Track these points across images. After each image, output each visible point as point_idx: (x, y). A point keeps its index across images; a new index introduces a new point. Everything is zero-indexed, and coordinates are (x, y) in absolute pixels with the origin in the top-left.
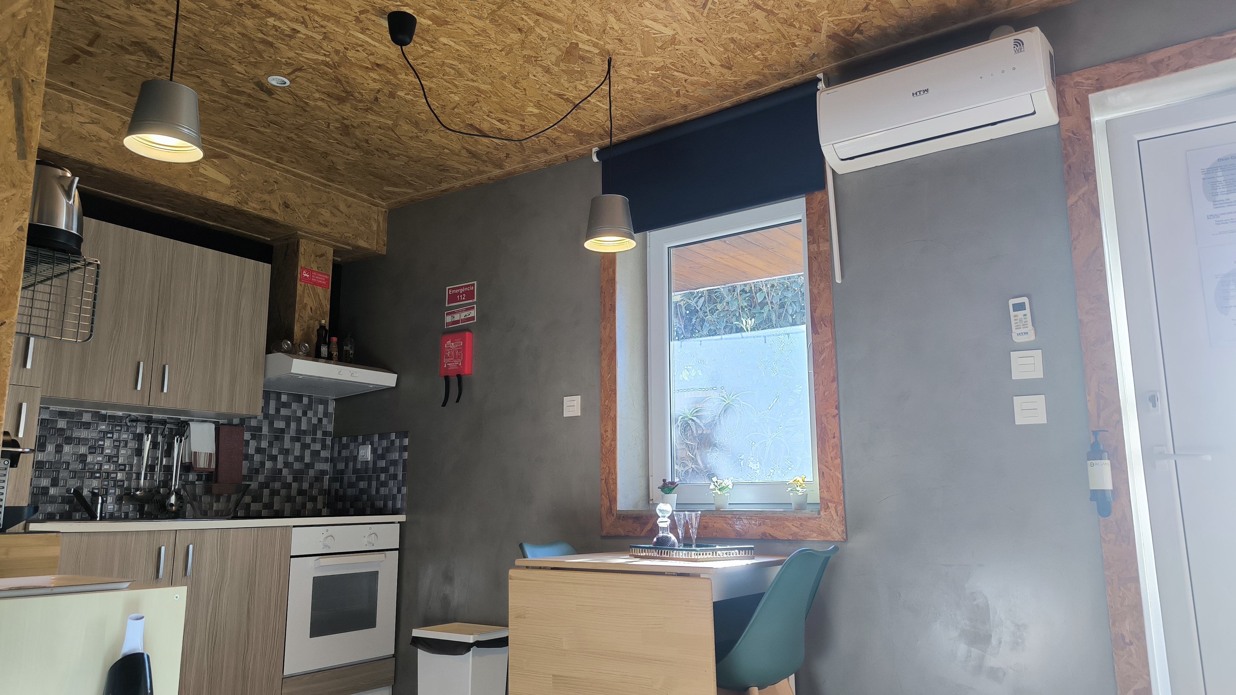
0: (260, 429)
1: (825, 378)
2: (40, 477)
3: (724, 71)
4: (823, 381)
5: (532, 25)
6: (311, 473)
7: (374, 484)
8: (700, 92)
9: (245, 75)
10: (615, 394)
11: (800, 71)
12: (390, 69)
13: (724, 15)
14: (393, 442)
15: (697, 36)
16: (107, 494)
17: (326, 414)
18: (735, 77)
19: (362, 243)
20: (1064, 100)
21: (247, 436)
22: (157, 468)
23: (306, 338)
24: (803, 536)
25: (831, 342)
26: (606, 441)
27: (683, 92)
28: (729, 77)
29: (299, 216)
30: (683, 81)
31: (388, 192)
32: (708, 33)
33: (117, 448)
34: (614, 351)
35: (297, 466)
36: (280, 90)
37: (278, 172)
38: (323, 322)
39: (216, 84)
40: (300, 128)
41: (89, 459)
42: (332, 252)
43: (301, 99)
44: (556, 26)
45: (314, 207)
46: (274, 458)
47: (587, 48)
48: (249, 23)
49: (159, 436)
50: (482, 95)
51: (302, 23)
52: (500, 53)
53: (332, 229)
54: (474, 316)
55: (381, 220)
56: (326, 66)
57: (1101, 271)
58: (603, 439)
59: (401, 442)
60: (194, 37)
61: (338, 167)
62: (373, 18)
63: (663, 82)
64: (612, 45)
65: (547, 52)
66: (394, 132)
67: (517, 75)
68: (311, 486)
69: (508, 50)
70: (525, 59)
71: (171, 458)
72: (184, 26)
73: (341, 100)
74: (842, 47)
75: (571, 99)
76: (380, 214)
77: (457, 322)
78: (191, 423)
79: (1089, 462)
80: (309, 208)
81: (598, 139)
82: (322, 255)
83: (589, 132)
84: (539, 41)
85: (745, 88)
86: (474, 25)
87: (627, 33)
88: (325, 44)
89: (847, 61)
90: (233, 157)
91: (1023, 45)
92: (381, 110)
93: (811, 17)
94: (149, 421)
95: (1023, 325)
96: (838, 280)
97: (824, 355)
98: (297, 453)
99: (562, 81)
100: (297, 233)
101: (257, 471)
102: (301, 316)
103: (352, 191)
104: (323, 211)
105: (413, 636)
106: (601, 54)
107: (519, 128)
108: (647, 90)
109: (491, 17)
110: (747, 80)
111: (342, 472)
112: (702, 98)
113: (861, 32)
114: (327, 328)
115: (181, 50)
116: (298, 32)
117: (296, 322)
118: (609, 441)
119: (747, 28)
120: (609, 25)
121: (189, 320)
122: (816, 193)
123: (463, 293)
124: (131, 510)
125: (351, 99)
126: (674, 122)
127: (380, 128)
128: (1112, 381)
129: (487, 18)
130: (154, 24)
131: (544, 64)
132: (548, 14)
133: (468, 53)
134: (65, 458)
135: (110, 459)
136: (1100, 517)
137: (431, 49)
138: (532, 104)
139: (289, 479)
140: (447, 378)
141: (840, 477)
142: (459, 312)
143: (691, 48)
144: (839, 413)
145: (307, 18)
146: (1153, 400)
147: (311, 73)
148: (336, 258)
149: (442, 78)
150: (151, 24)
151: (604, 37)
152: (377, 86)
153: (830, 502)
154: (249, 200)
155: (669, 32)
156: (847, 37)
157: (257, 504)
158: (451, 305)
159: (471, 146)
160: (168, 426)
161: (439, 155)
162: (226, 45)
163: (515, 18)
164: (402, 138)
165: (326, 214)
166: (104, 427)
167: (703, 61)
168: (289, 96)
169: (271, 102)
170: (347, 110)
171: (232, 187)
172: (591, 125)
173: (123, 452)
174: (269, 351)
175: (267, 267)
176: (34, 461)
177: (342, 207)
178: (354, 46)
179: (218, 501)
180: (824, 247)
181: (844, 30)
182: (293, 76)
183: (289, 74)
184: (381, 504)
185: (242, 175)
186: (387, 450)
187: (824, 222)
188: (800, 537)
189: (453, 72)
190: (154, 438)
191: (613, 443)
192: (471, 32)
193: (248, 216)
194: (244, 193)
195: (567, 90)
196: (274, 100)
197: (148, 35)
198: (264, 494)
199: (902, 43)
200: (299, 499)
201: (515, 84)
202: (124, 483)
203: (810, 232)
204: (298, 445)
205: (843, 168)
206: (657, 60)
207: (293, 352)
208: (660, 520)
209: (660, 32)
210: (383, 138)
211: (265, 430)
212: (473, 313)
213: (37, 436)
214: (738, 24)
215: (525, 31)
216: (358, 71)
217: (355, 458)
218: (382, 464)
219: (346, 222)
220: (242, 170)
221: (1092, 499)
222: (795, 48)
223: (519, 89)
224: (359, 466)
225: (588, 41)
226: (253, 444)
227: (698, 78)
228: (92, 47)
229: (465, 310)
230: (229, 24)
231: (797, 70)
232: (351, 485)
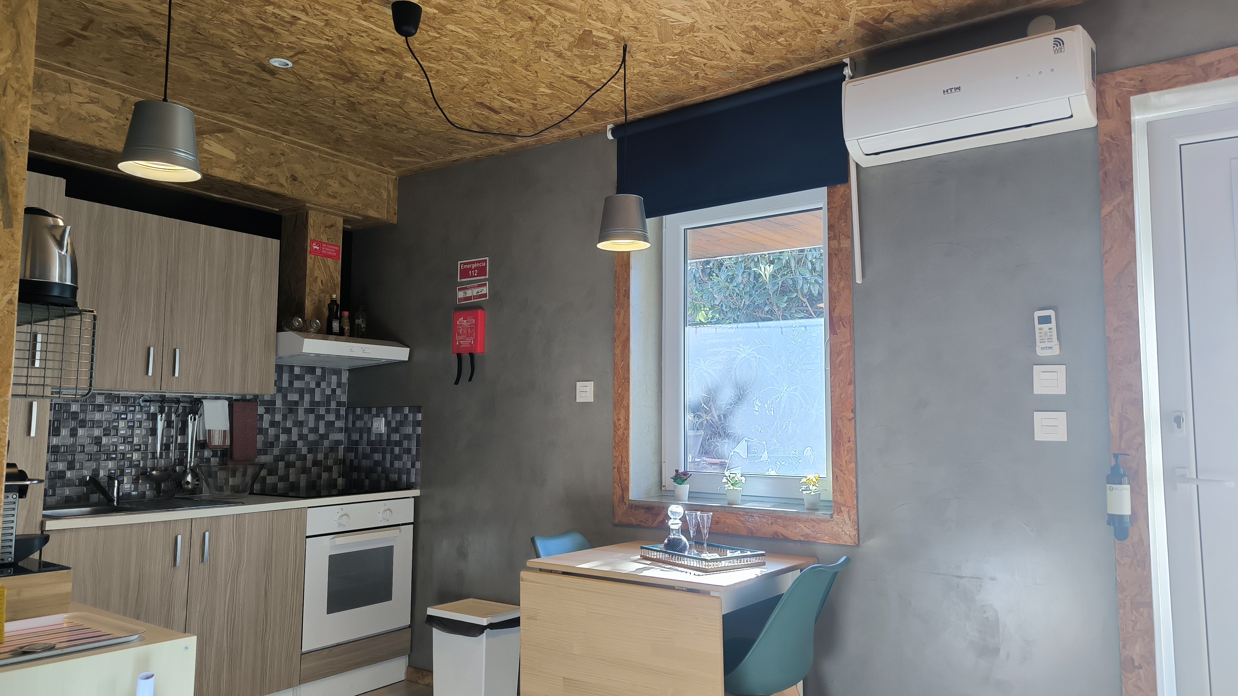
0: (273, 402)
1: (842, 381)
2: (56, 461)
3: (746, 56)
4: (839, 383)
5: (544, 14)
6: (326, 443)
7: (388, 456)
8: (719, 75)
9: (246, 57)
10: (629, 382)
11: (825, 56)
12: (396, 53)
13: (746, 5)
14: (406, 416)
15: (718, 24)
16: (122, 473)
17: (339, 384)
18: (757, 61)
19: (372, 213)
20: (1104, 102)
21: (261, 410)
22: (172, 447)
23: (318, 314)
24: (815, 538)
25: (849, 344)
26: (618, 429)
27: (702, 75)
28: (751, 61)
29: (307, 189)
30: (702, 65)
31: (399, 161)
32: (729, 21)
33: (132, 427)
34: (628, 339)
35: (311, 437)
36: (283, 71)
37: (284, 144)
38: (334, 296)
39: (217, 65)
40: (305, 105)
41: (104, 440)
42: (342, 221)
43: (305, 79)
44: (568, 15)
45: (323, 178)
46: (288, 431)
47: (601, 35)
48: (247, 10)
49: (173, 415)
50: (491, 77)
51: (303, 11)
52: (510, 39)
53: (342, 200)
54: (486, 293)
55: (391, 187)
56: (329, 49)
57: (1133, 287)
58: (616, 428)
59: (414, 417)
60: (191, 23)
61: (346, 139)
62: (377, 7)
63: (681, 66)
64: (627, 33)
65: (559, 39)
66: (402, 109)
67: (528, 59)
68: (326, 457)
69: (519, 37)
70: (536, 45)
71: (186, 436)
72: (180, 13)
73: (347, 80)
74: (870, 33)
75: (585, 81)
76: (390, 182)
77: (469, 298)
78: (204, 401)
79: (1108, 486)
80: (317, 180)
81: (613, 116)
82: (332, 226)
83: (604, 111)
84: (551, 29)
85: (767, 71)
86: (482, 14)
87: (643, 21)
88: (327, 30)
89: (875, 47)
90: (237, 131)
91: (1063, 44)
92: (388, 89)
93: (839, 6)
94: (163, 400)
95: (1048, 339)
96: (859, 280)
97: (841, 357)
98: (311, 424)
99: (575, 65)
100: (305, 205)
101: (272, 445)
102: (312, 290)
103: (361, 160)
104: (331, 182)
105: (428, 615)
106: (616, 40)
107: (531, 107)
108: (665, 74)
109: (500, 7)
110: (770, 64)
111: (357, 443)
112: (722, 80)
113: (891, 21)
114: (339, 302)
115: (178, 34)
116: (299, 19)
117: (307, 297)
118: (622, 429)
119: (770, 17)
120: (624, 14)
121: (198, 302)
122: (839, 186)
123: (475, 268)
124: (148, 488)
125: (357, 79)
126: (693, 102)
127: (388, 105)
128: (1138, 403)
129: (495, 7)
130: (149, 11)
131: (555, 49)
132: (560, 4)
133: (476, 39)
134: (80, 441)
135: (126, 440)
136: (1116, 540)
137: (438, 36)
138: (544, 86)
139: (304, 451)
140: (459, 356)
141: (854, 481)
142: (471, 288)
143: (711, 35)
144: (855, 417)
145: (307, 6)
146: (1178, 421)
147: (314, 56)
148: (346, 226)
149: (450, 62)
150: (146, 11)
151: (619, 25)
152: (383, 68)
153: (842, 506)
154: (255, 175)
155: (688, 20)
156: (876, 25)
157: (272, 477)
158: (464, 280)
159: (482, 122)
160: (181, 404)
161: (449, 129)
162: (225, 30)
163: (525, 7)
164: (411, 114)
165: (334, 185)
166: (117, 408)
167: (723, 46)
168: (292, 76)
169: (274, 81)
170: (352, 89)
171: (238, 162)
172: (606, 104)
173: (137, 432)
174: (280, 329)
175: (275, 244)
176: (48, 446)
177: (351, 176)
178: (358, 32)
179: (234, 476)
180: (845, 244)
181: (873, 19)
182: (295, 59)
183: (291, 57)
184: (394, 477)
185: (247, 148)
186: (401, 424)
187: (845, 217)
188: (811, 539)
189: (461, 56)
190: (169, 416)
191: (625, 432)
192: (479, 20)
193: (255, 190)
194: (250, 168)
195: (581, 73)
196: (277, 80)
197: (143, 21)
198: (279, 467)
199: (935, 30)
200: (314, 470)
201: (527, 67)
202: (140, 463)
203: (831, 227)
204: (312, 417)
205: (866, 162)
206: (676, 47)
207: (304, 330)
208: (670, 522)
209: (678, 20)
210: (391, 114)
211: (279, 403)
212: (485, 290)
213: (50, 421)
214: (761, 13)
215: (536, 19)
216: (362, 54)
217: (369, 430)
218: (396, 437)
219: (355, 192)
220: (247, 144)
221: (1109, 523)
222: (820, 35)
223: (531, 71)
224: (373, 438)
225: (602, 29)
226: (267, 418)
227: (718, 62)
228: (86, 31)
229: (477, 287)
230: (226, 11)
231: (822, 55)
232: (366, 456)
